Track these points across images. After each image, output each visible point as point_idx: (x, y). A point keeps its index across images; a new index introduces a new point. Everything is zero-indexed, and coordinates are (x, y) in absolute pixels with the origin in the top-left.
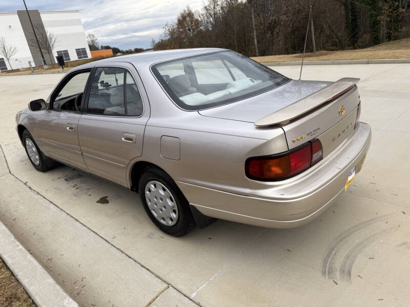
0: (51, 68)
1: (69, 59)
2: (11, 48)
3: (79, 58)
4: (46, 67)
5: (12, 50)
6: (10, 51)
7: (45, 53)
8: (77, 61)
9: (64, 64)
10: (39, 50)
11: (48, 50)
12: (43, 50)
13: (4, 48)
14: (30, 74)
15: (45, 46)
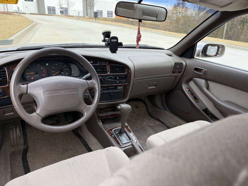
0: (90, 19)
1: (102, 16)
2: (72, 2)
3: (108, 16)
4: (86, 17)
5: (72, 4)
6: (71, 3)
7: (88, 8)
8: (106, 18)
9: (97, 17)
10: (86, 6)
11: (91, 7)
12: (88, 7)
13: (68, 1)
14: (77, 19)
15: (90, 4)
